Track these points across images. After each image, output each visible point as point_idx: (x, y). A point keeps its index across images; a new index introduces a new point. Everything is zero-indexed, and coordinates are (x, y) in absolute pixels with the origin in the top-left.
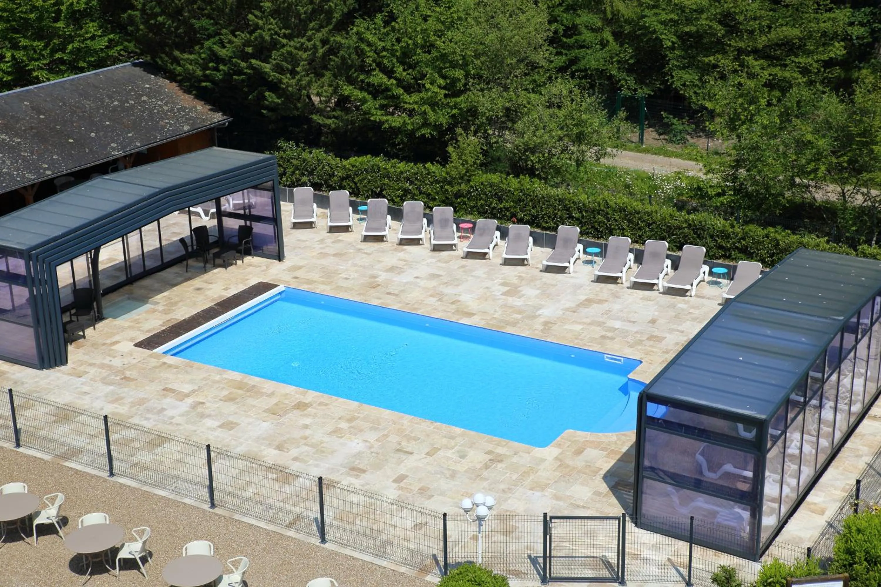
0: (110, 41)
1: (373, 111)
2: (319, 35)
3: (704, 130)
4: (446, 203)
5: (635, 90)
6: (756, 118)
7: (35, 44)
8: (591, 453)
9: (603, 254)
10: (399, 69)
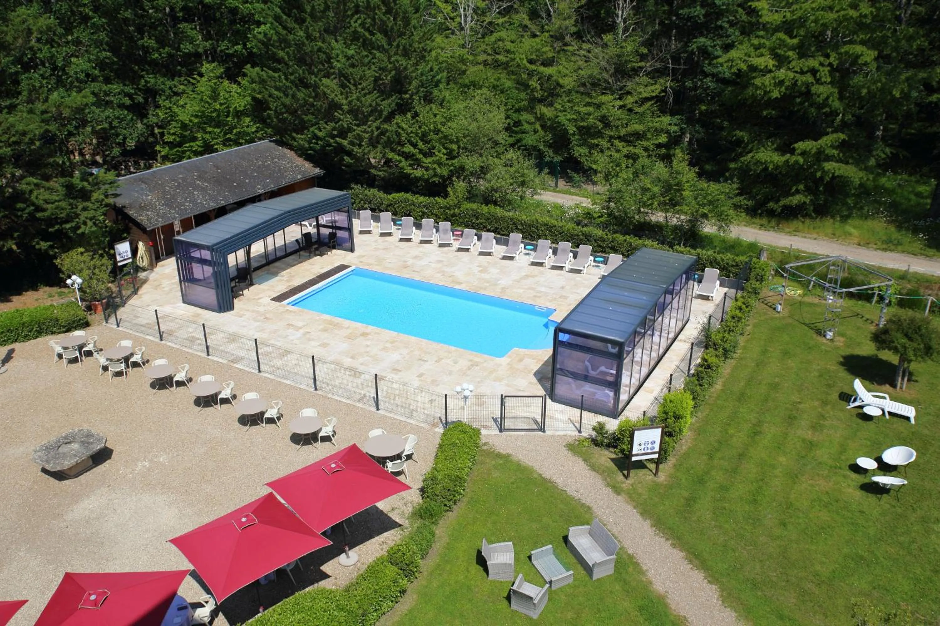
0: (258, 128)
1: (405, 168)
2: (375, 124)
3: (591, 181)
4: (446, 220)
5: (553, 158)
6: (620, 175)
7: (216, 130)
8: (527, 361)
9: (535, 250)
10: (420, 144)
